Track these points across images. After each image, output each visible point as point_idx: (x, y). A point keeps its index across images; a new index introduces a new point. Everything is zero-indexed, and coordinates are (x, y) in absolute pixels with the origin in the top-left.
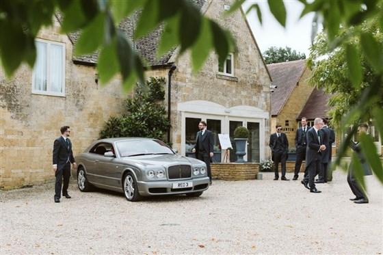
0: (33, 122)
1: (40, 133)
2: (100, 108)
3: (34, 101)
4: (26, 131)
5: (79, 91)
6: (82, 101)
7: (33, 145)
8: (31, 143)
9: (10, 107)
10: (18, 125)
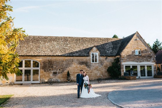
0: (91, 68)
1: (93, 70)
2: (107, 65)
3: (91, 64)
4: (90, 70)
5: (102, 61)
6: (102, 64)
7: (92, 73)
8: (91, 72)
9: (87, 66)
10: (88, 69)
